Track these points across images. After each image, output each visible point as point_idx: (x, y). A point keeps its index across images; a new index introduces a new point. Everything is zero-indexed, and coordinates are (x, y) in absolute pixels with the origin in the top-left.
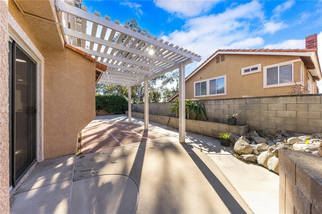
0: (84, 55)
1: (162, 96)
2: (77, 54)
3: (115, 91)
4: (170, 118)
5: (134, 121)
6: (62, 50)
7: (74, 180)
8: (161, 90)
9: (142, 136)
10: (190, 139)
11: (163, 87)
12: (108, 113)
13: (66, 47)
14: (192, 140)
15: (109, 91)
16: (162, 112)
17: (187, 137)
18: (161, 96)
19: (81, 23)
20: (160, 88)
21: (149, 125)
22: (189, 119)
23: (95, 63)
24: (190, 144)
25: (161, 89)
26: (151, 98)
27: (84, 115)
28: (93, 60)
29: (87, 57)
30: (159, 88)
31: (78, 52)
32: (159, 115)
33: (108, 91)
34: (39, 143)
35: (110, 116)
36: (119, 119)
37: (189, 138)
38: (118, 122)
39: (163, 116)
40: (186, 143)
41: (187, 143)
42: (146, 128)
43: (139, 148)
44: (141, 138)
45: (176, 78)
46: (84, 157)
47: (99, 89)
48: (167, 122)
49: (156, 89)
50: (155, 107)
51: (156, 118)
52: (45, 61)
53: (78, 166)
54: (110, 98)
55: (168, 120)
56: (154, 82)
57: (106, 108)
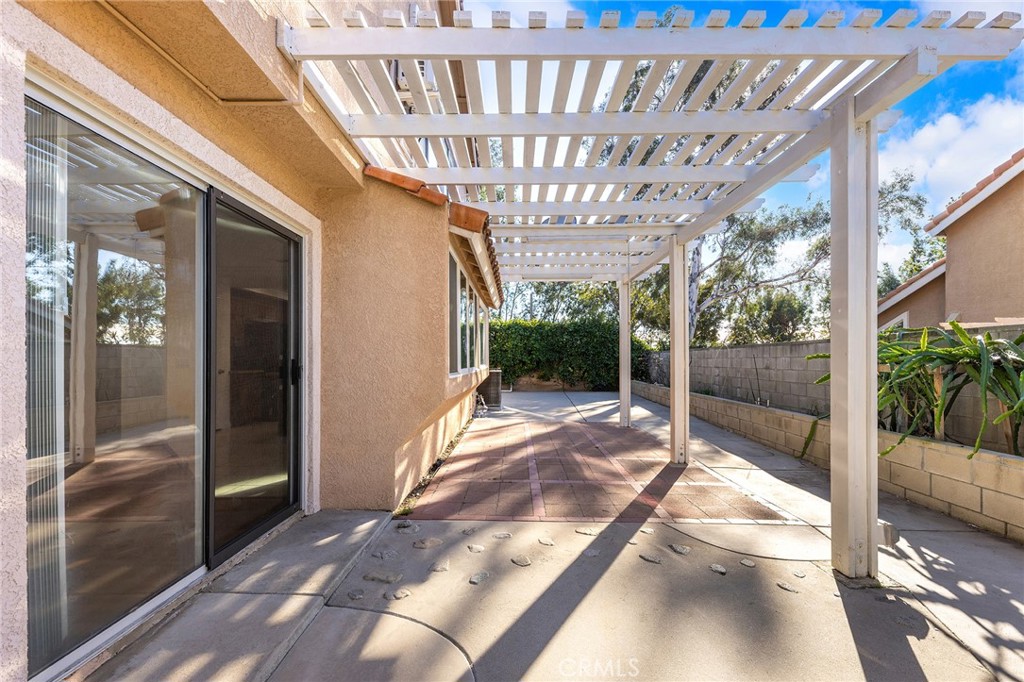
0: (412, 188)
1: (818, 314)
2: (395, 192)
3: (604, 308)
4: (815, 424)
5: (643, 421)
6: (358, 190)
7: (329, 603)
8: (804, 283)
9: (640, 490)
10: (928, 566)
11: (816, 268)
12: (567, 386)
13: (370, 177)
14: (937, 577)
15: (585, 306)
16: (780, 389)
17: (910, 552)
18: (813, 316)
19: (408, 90)
20: (795, 278)
21: (696, 446)
22: (948, 438)
23: (444, 209)
24: (906, 601)
25: (802, 279)
26: (755, 326)
27: (412, 389)
28: (436, 201)
29: (419, 195)
30: (790, 279)
31: (395, 183)
32: (764, 403)
33: (581, 306)
34: (307, 462)
35: (573, 395)
36: (593, 409)
37: (917, 560)
38: (584, 421)
39: (779, 412)
40: (878, 587)
41: (889, 591)
42: (679, 458)
43: (592, 545)
44: (632, 497)
45: (901, 211)
46: (406, 530)
47: (555, 303)
48: (803, 441)
49: (774, 283)
50: (749, 365)
51: (746, 417)
52: (325, 230)
53: (373, 556)
54: (576, 331)
55: (806, 434)
56: (766, 251)
57: (561, 369)
